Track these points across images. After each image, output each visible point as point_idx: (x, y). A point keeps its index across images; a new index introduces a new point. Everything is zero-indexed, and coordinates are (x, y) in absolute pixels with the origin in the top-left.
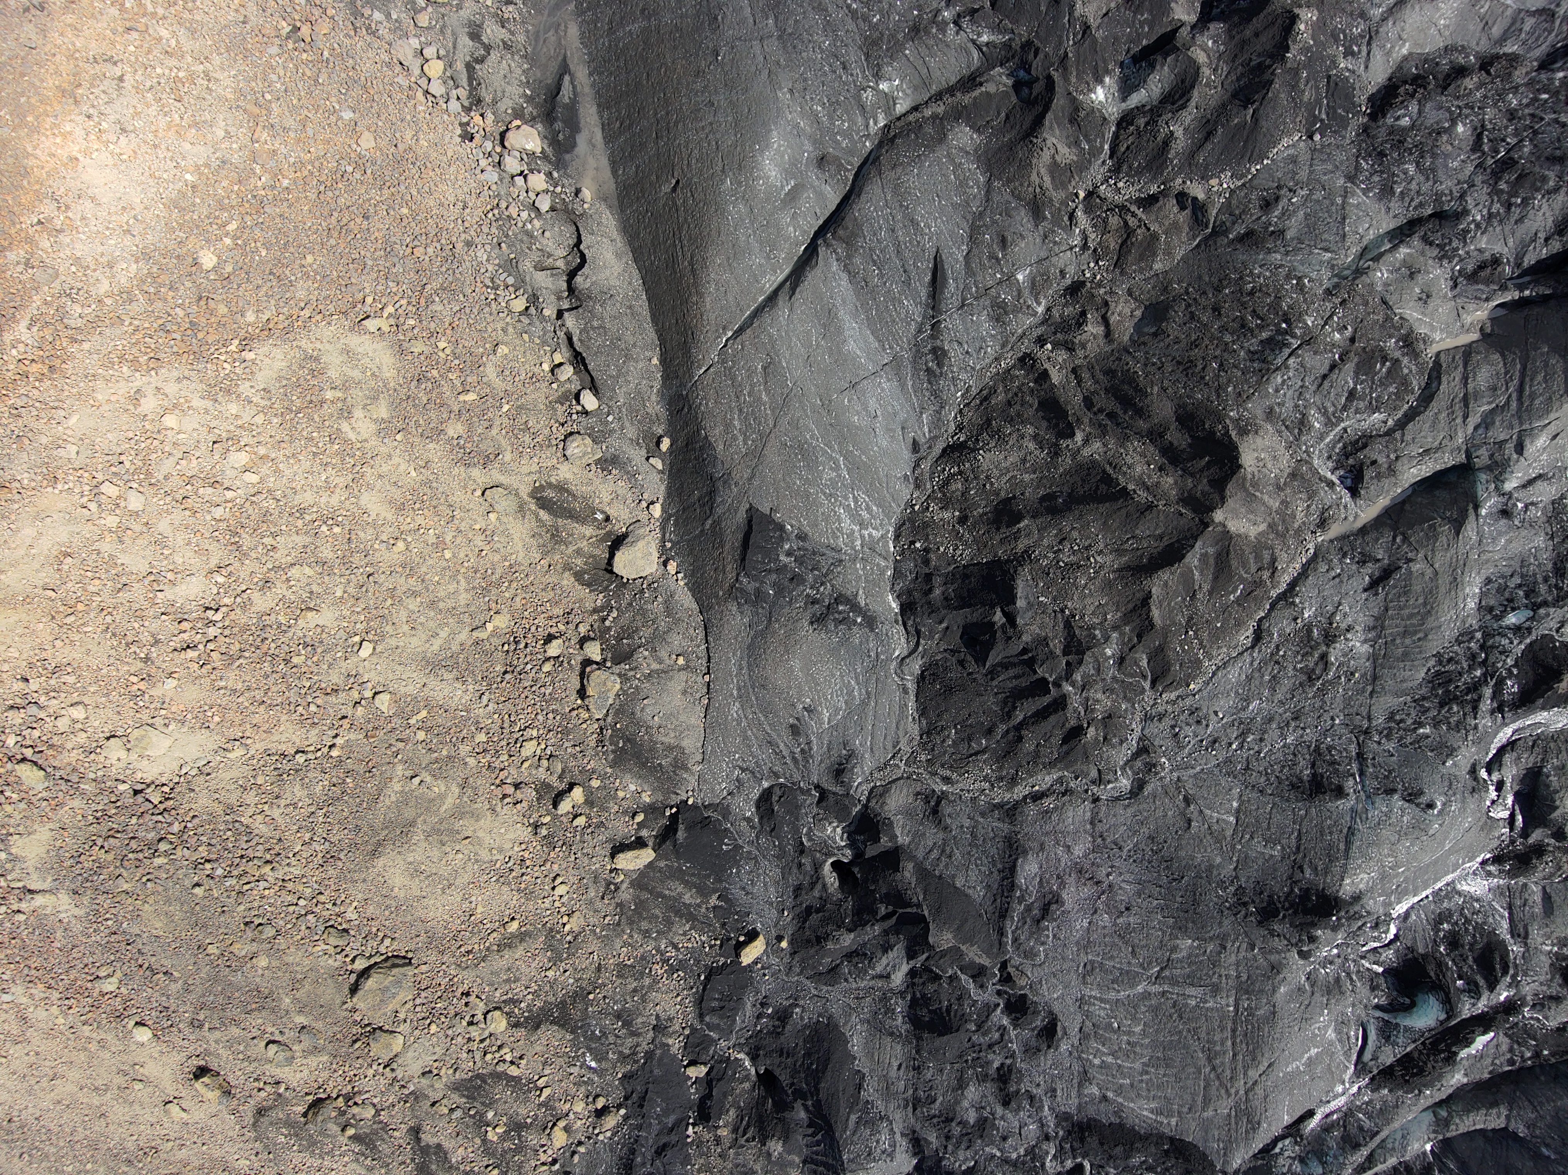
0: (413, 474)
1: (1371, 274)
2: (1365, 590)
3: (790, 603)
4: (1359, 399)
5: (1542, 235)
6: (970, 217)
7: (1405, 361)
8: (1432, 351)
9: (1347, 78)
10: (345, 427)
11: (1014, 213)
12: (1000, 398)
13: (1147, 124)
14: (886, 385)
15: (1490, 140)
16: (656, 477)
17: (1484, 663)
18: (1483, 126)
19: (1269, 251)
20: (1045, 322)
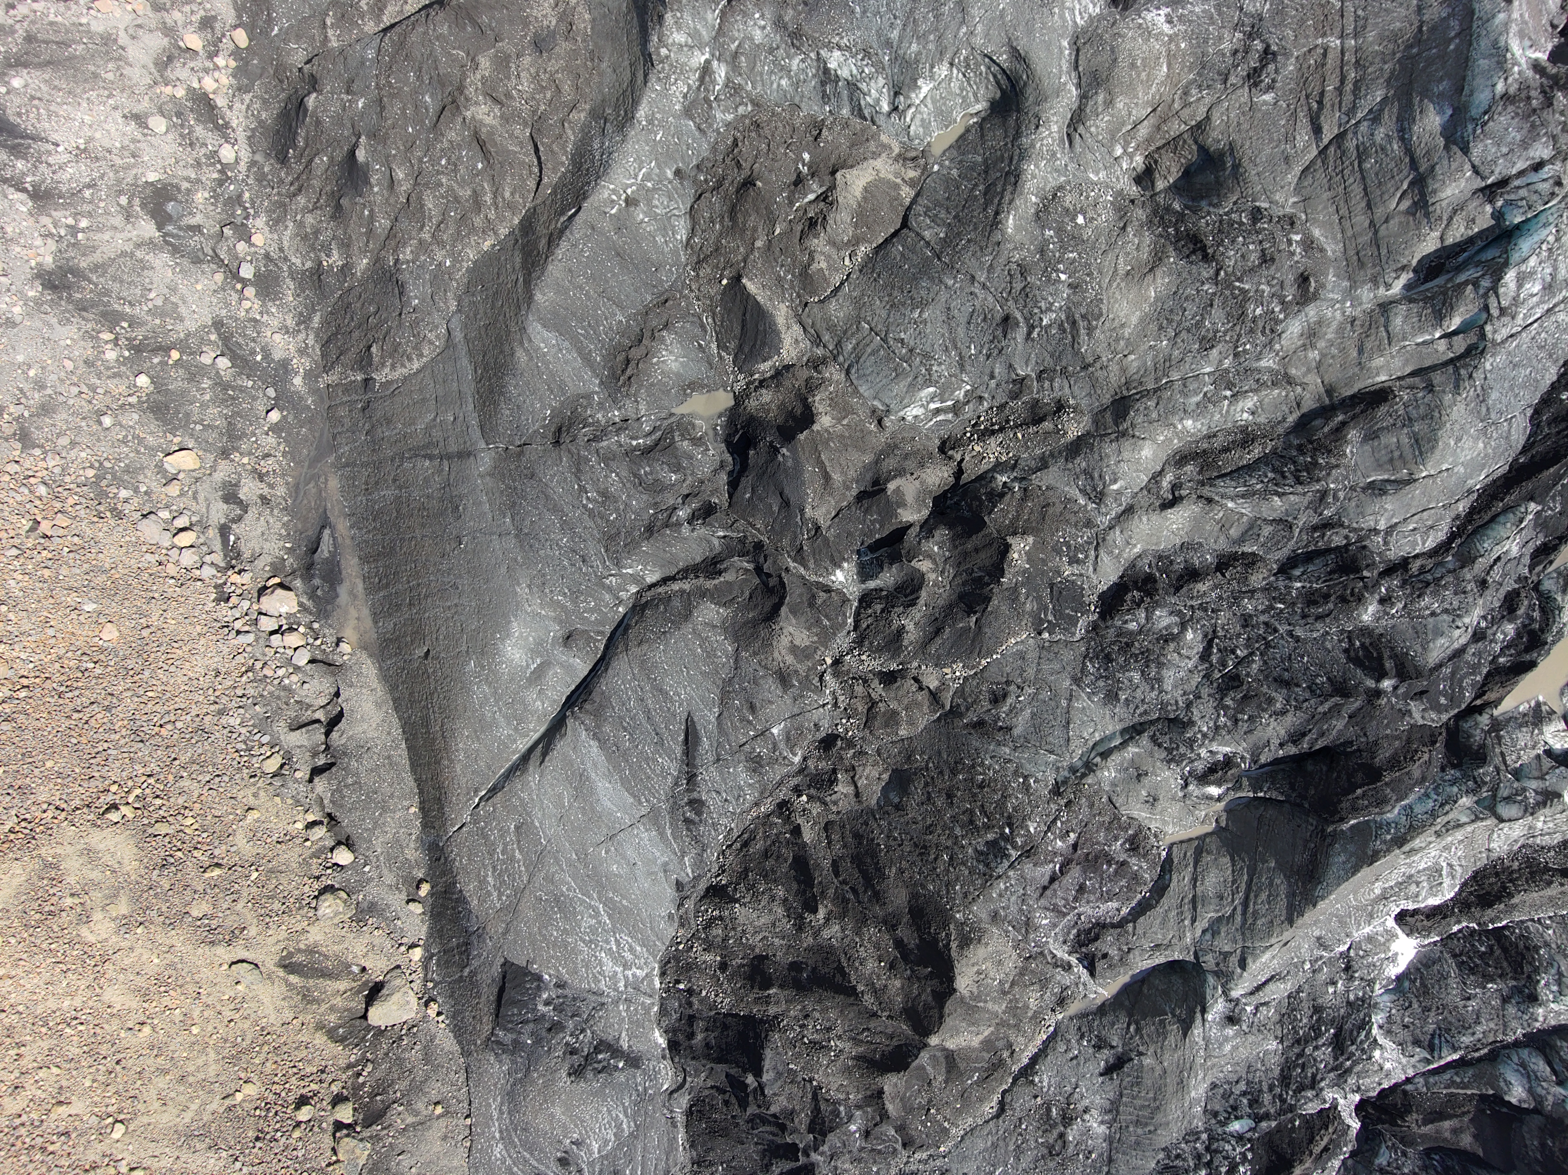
0: (156, 961)
1: (1098, 773)
2: (1101, 1075)
3: (549, 1052)
4: (1090, 892)
5: (1276, 742)
6: (720, 683)
7: (1133, 861)
8: (1164, 844)
9: (1073, 582)
10: (84, 931)
11: (762, 682)
12: (759, 846)
13: (883, 611)
14: (645, 836)
15: (1219, 650)
16: (418, 921)
17: (1209, 1164)
18: (1214, 632)
19: (999, 744)
20: (801, 771)
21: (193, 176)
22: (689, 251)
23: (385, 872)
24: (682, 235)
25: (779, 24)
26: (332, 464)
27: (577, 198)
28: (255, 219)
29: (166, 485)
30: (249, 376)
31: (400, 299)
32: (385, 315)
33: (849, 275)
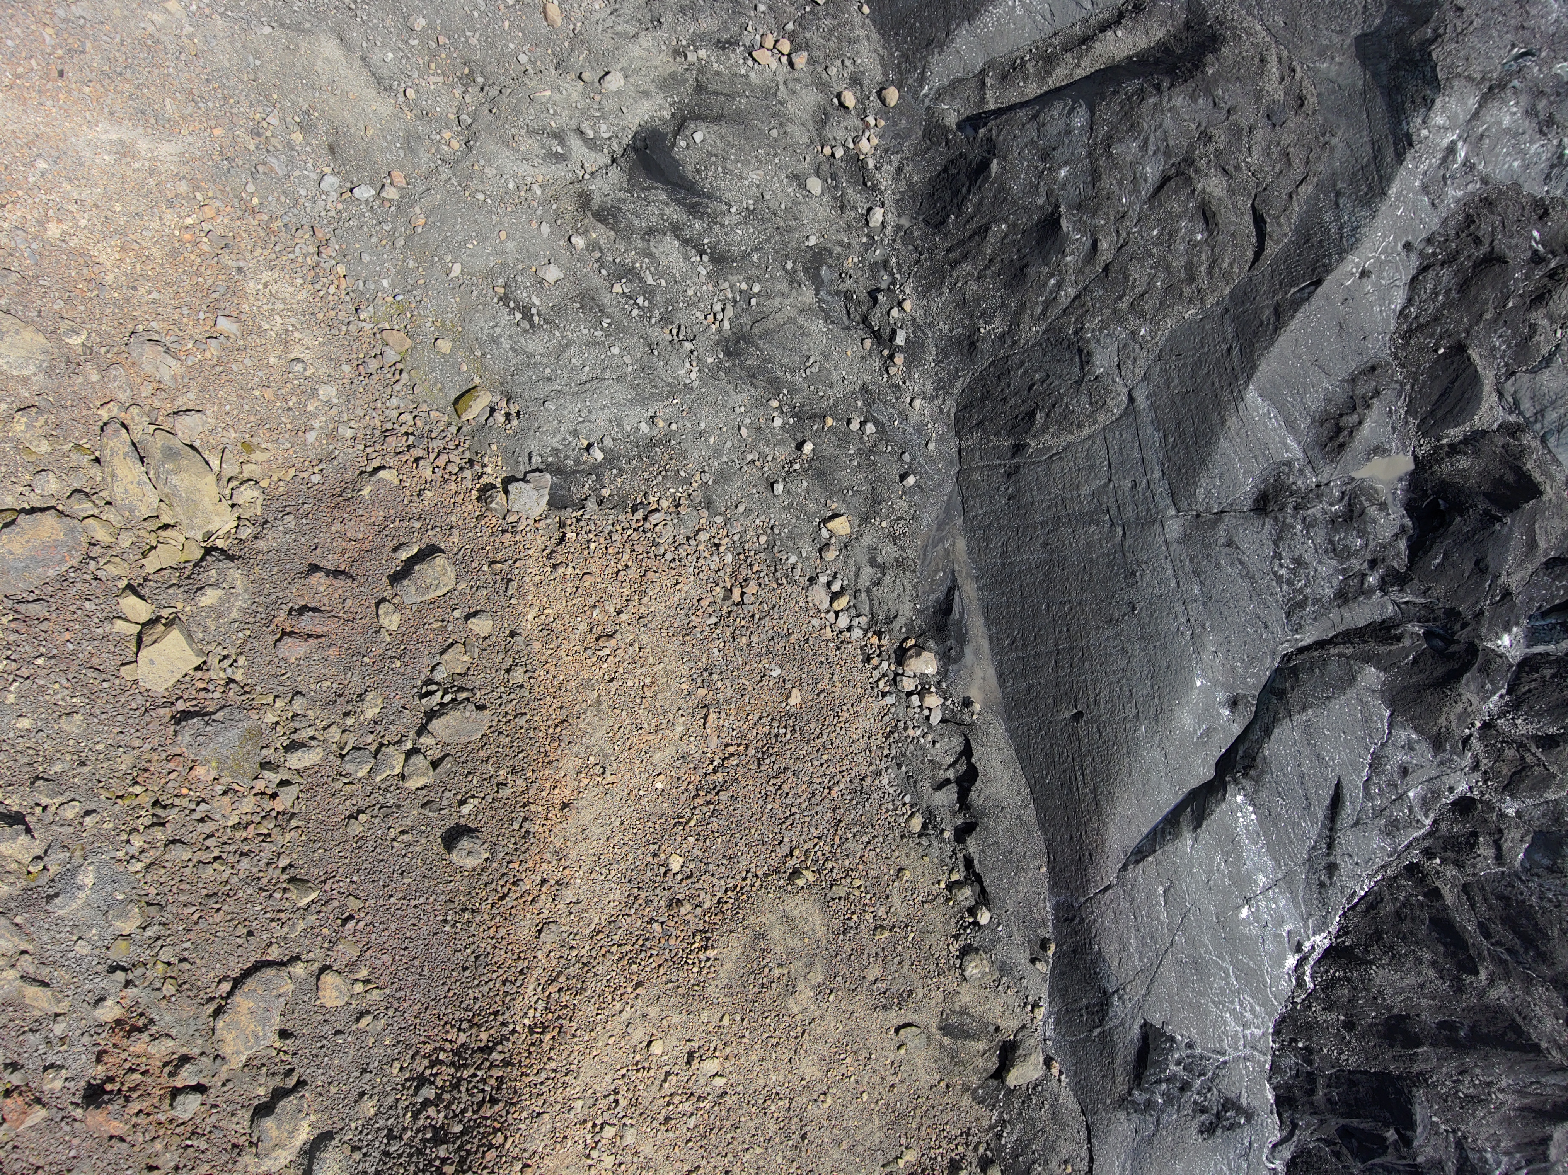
0: (840, 1027)
3: (1178, 1111)
6: (1372, 747)
11: (1416, 746)
12: (1388, 908)
16: (1039, 978)
20: (1430, 834)
21: (846, 240)
22: (1401, 320)
23: (1015, 931)
24: (1398, 304)
25: (1531, 112)
26: (961, 527)
27: (1313, 271)
28: (902, 284)
29: (820, 551)
30: (887, 441)
31: (1082, 368)
32: (1057, 382)
33: (1558, 346)
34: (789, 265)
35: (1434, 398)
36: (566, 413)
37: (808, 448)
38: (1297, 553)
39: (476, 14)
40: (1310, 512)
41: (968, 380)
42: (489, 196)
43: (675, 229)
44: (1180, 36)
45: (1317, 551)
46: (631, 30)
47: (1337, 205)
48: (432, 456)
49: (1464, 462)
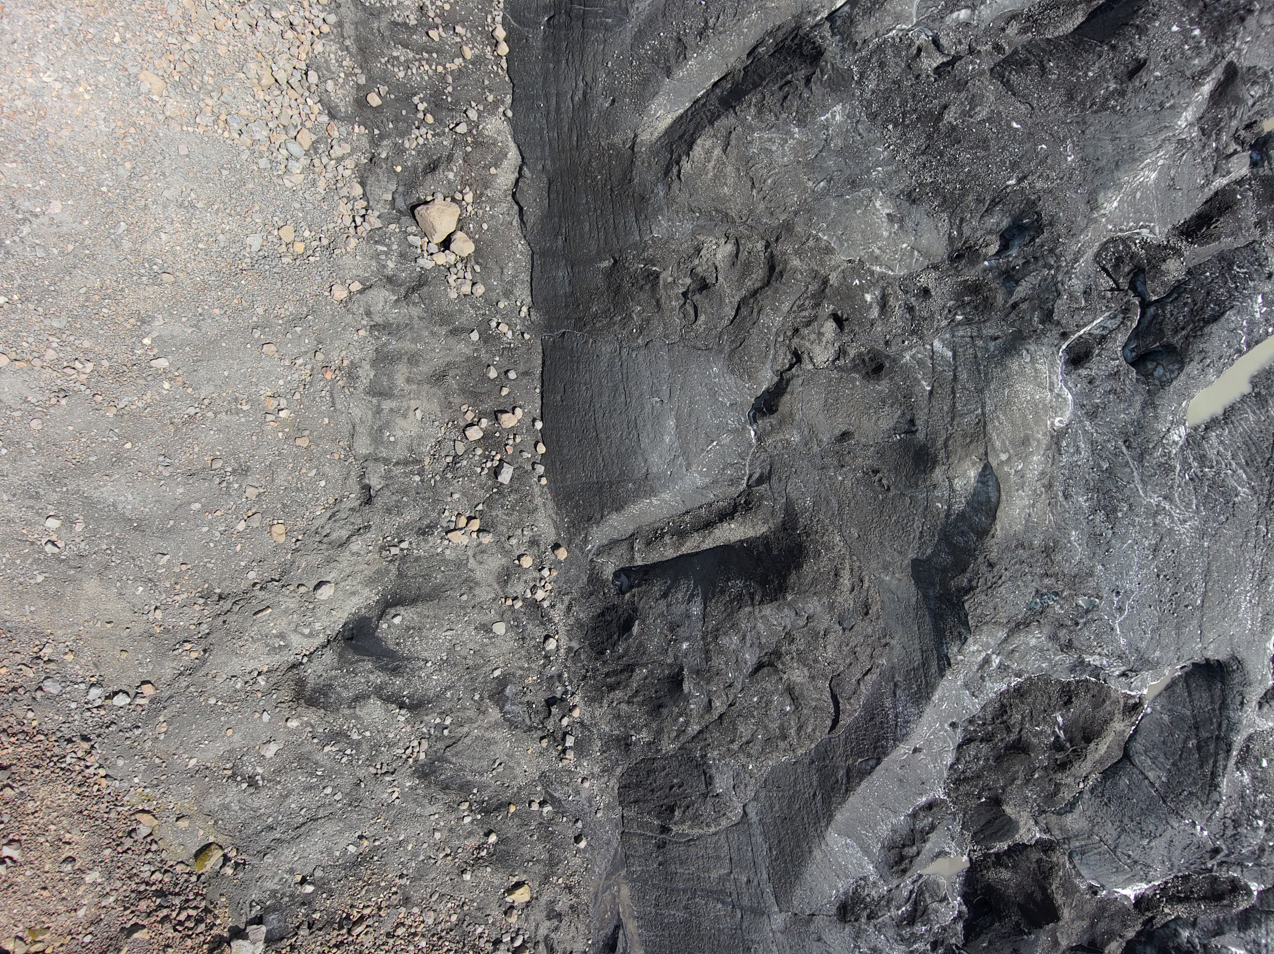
21: (527, 665)
22: (952, 772)
24: (948, 761)
25: (1053, 637)
26: (625, 877)
27: (875, 748)
28: (573, 694)
29: (505, 913)
30: (563, 813)
31: (706, 786)
32: (689, 791)
33: (1080, 793)
34: (477, 697)
35: (982, 822)
36: (283, 858)
37: (493, 838)
38: (872, 945)
39: (212, 545)
40: (880, 920)
41: (626, 766)
42: (221, 698)
43: (379, 692)
44: (778, 534)
45: (888, 941)
46: (345, 533)
47: (895, 695)
48: (174, 914)
49: (1005, 874)
